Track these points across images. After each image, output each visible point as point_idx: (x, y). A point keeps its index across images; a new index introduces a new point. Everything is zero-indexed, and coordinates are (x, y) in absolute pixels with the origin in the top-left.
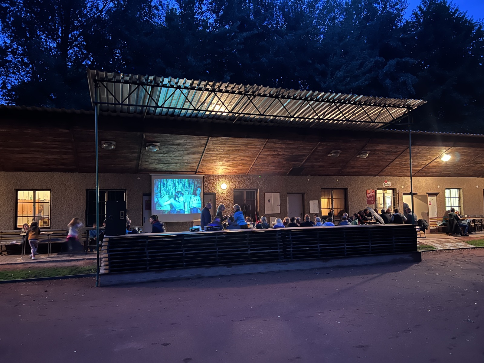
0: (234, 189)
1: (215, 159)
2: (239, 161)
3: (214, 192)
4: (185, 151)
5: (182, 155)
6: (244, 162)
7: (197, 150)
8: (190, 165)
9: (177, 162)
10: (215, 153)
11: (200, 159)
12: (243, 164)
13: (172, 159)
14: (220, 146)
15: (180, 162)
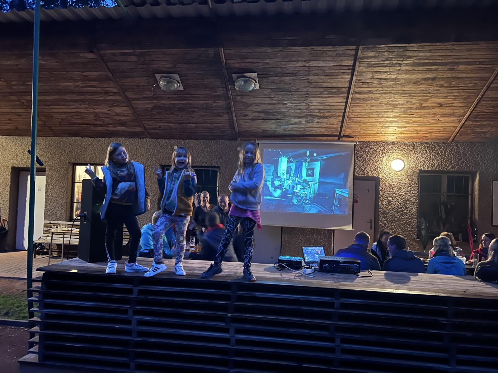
0: (421, 171)
1: (377, 106)
2: (434, 108)
3: (375, 176)
4: (310, 90)
5: (307, 100)
6: (446, 110)
7: (334, 85)
8: (325, 120)
9: (300, 115)
10: (375, 89)
11: (343, 108)
12: (444, 115)
13: (289, 109)
14: (386, 72)
15: (306, 115)
